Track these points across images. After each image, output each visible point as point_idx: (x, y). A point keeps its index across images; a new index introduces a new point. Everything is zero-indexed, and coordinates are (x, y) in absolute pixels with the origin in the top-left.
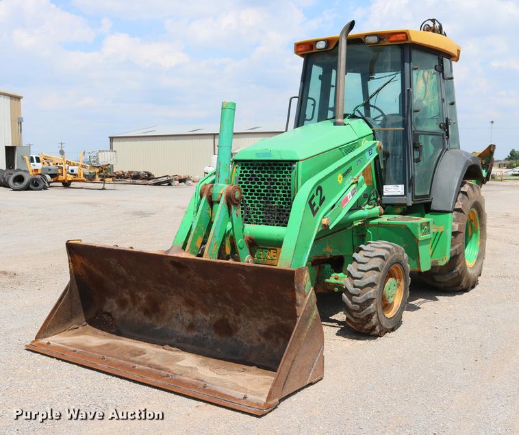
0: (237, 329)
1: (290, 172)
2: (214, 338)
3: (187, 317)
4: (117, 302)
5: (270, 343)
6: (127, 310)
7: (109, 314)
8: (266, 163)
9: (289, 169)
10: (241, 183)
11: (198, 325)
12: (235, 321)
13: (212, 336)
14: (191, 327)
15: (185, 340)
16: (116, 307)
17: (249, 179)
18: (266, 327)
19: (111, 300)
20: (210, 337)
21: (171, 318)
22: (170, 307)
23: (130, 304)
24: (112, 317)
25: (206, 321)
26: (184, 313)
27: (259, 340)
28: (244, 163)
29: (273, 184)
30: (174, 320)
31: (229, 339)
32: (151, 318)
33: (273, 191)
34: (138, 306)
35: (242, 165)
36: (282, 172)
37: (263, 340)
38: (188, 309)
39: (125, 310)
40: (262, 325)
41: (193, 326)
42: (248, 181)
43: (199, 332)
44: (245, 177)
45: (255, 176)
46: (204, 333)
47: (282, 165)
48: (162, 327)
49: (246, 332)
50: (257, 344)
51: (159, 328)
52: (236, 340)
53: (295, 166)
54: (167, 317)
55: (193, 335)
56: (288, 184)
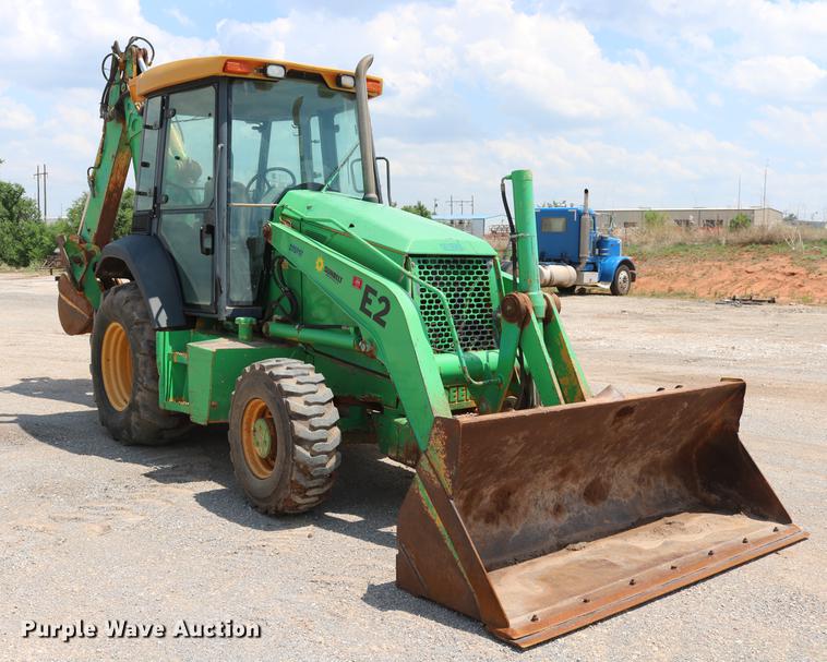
0: (609, 486)
1: (486, 273)
2: (589, 511)
3: (551, 498)
5: (644, 488)
8: (451, 259)
9: (482, 267)
11: (566, 502)
12: (608, 477)
13: (587, 510)
14: (558, 510)
15: (564, 531)
18: (639, 469)
20: (585, 512)
21: (527, 509)
22: (526, 494)
25: (575, 492)
26: (547, 494)
27: (634, 489)
28: (421, 259)
29: (461, 290)
31: (606, 503)
32: (498, 524)
33: (462, 301)
34: (474, 512)
35: (419, 262)
36: (472, 273)
37: (637, 487)
40: (635, 469)
41: (559, 506)
43: (569, 512)
46: (576, 509)
47: (471, 262)
48: (520, 529)
49: (620, 486)
50: (633, 495)
51: (517, 532)
52: (613, 501)
53: (491, 263)
54: (521, 510)
55: (566, 518)
56: (485, 289)
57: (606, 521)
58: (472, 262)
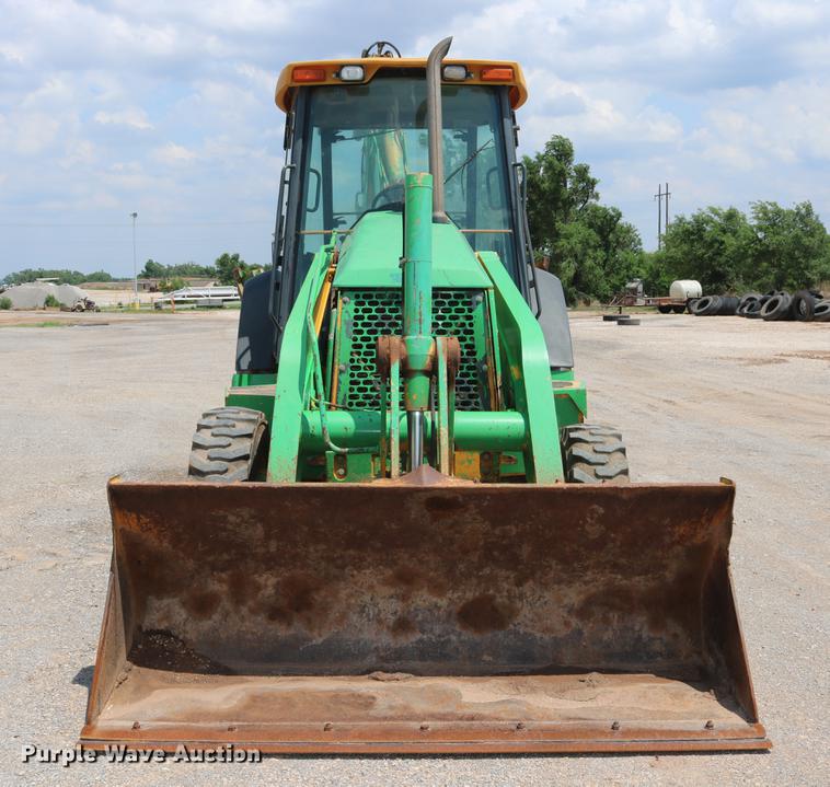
0: (513, 613)
1: (470, 310)
2: (463, 638)
3: (390, 607)
4: (184, 604)
5: (591, 625)
6: (216, 617)
7: (166, 634)
9: (466, 303)
10: (360, 332)
11: (420, 618)
12: (509, 597)
13: (459, 635)
14: (402, 625)
16: (180, 615)
17: (377, 325)
18: (582, 597)
19: (166, 601)
20: (453, 638)
21: (343, 616)
22: (343, 594)
23: (226, 604)
24: (176, 638)
25: (439, 608)
26: (381, 602)
27: (567, 624)
28: (361, 294)
30: (355, 618)
31: (500, 634)
32: (289, 624)
34: (251, 603)
35: (357, 297)
37: (575, 622)
38: (392, 591)
39: (210, 618)
40: (573, 596)
42: (374, 327)
43: (423, 632)
44: (366, 320)
45: (389, 318)
46: (437, 632)
48: (324, 638)
49: (536, 614)
50: (563, 632)
51: (319, 640)
52: (516, 633)
53: (479, 298)
54: (333, 615)
55: (414, 640)
56: (467, 332)
57: (486, 658)
58: (448, 296)
